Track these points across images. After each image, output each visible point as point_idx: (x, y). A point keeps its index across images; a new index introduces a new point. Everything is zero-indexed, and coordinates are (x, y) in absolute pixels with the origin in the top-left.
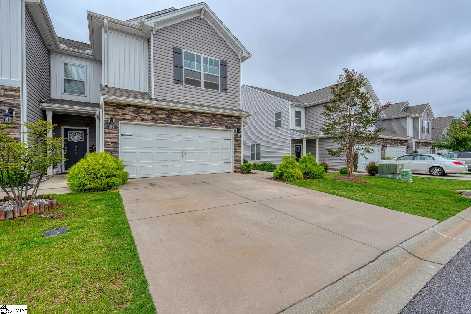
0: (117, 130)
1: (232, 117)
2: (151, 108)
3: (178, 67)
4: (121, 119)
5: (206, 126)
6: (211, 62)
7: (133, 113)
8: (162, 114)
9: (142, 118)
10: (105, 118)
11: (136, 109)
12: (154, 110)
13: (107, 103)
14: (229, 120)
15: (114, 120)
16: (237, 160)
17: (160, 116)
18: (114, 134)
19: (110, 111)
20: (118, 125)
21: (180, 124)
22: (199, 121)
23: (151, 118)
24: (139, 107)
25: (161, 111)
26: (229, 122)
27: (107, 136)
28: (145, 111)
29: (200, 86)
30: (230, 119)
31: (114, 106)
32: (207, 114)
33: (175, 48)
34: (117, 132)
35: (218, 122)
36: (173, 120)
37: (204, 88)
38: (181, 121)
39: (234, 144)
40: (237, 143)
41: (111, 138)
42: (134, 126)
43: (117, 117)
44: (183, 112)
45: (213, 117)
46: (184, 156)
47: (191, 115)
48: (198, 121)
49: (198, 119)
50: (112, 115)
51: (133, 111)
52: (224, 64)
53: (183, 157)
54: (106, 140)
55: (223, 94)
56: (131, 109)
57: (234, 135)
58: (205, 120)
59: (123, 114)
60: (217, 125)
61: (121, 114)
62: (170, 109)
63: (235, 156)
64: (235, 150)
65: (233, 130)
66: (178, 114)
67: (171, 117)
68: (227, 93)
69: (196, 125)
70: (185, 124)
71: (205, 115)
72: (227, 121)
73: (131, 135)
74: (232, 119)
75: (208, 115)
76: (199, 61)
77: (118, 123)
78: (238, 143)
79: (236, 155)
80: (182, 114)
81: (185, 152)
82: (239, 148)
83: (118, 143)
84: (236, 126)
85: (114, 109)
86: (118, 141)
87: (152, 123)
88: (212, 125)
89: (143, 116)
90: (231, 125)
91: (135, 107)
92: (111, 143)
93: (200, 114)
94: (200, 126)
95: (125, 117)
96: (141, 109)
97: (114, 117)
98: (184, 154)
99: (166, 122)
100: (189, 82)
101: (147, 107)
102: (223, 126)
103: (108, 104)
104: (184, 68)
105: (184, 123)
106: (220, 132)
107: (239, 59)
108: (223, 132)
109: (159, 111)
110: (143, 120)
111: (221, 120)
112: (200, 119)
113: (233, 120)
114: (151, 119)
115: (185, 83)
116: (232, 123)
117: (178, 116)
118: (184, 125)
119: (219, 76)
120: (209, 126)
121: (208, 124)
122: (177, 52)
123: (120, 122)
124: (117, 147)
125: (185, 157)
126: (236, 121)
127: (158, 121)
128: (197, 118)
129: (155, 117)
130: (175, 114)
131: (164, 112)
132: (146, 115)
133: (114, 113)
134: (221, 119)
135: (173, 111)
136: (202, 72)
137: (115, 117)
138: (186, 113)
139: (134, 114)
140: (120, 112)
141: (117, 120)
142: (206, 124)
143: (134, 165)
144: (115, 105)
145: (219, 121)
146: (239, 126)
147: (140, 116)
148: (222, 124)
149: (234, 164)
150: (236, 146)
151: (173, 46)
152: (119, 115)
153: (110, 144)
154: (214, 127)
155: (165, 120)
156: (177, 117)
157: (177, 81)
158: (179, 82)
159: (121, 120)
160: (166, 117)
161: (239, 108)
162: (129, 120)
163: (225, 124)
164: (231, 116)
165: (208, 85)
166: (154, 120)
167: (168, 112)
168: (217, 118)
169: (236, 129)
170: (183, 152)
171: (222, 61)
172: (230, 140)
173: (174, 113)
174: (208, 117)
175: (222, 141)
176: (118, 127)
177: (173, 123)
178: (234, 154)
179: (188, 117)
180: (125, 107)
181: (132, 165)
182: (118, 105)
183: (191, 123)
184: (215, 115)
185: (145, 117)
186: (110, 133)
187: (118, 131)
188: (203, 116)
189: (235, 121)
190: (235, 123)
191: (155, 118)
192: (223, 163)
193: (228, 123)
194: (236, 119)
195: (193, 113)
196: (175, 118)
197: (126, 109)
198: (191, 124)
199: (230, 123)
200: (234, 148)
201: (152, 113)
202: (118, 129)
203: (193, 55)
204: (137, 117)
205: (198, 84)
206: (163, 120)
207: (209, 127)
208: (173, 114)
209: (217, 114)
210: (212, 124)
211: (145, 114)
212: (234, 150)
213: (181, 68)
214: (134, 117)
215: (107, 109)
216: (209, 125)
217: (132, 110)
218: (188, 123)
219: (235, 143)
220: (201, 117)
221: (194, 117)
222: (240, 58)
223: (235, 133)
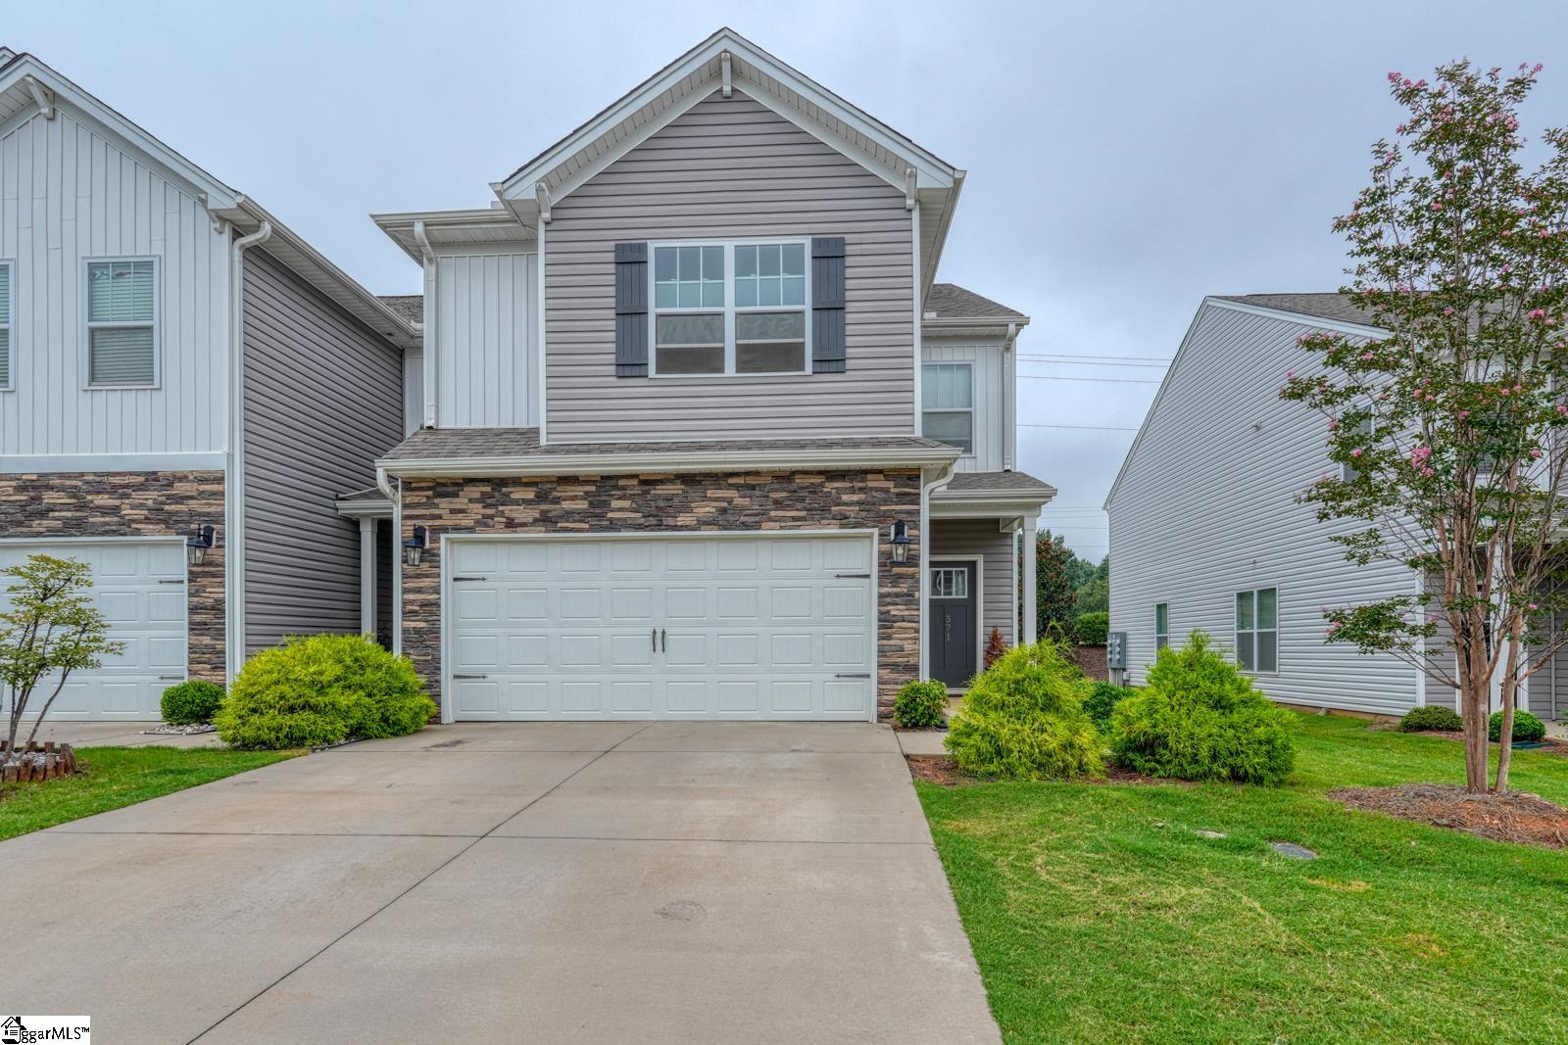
0: (436, 564)
1: (869, 477)
2: (538, 480)
3: (630, 313)
4: (445, 529)
5: (745, 526)
6: (769, 261)
7: (480, 506)
8: (573, 498)
9: (508, 518)
10: (405, 528)
11: (488, 489)
12: (545, 488)
13: (410, 483)
14: (852, 490)
15: (427, 533)
16: (896, 665)
17: (566, 505)
18: (427, 576)
19: (418, 505)
20: (439, 548)
21: (639, 527)
22: (714, 510)
23: (538, 516)
24: (497, 481)
25: (568, 488)
26: (855, 498)
27: (410, 585)
28: (518, 494)
29: (721, 370)
30: (861, 485)
31: (429, 489)
32: (747, 478)
33: (620, 249)
34: (435, 570)
35: (799, 505)
36: (610, 515)
37: (738, 371)
38: (640, 515)
39: (881, 596)
40: (895, 590)
41: (419, 591)
42: (491, 548)
43: (437, 522)
44: (649, 482)
45: (777, 486)
46: (659, 647)
47: (683, 487)
48: (707, 509)
49: (711, 499)
50: (422, 519)
51: (482, 499)
52: (830, 255)
53: (654, 650)
54: (406, 596)
55: (829, 382)
56: (474, 491)
57: (881, 554)
58: (739, 501)
59: (453, 511)
60: (794, 519)
61: (445, 513)
62: (602, 477)
63: (886, 648)
64: (886, 621)
65: (876, 531)
66: (632, 492)
67: (605, 504)
68: (848, 373)
69: (702, 523)
70: (659, 526)
71: (740, 481)
72: (845, 498)
73: (483, 579)
74: (870, 484)
75: (751, 480)
76: (715, 270)
77: (437, 540)
78: (903, 588)
79: (892, 642)
80: (647, 488)
81: (664, 632)
82: (907, 613)
83: (440, 606)
84: (888, 514)
85: (428, 497)
86: (439, 599)
87: (540, 532)
88: (771, 520)
89: (510, 510)
90: (864, 514)
91: (486, 483)
92: (421, 606)
93: (718, 478)
94: (719, 529)
95: (458, 522)
96: (504, 490)
97: (426, 524)
98: (659, 640)
99: (587, 526)
100: (671, 361)
101: (524, 480)
102: (823, 519)
103: (413, 485)
104: (653, 310)
105: (652, 521)
106: (817, 546)
107: (910, 210)
108: (829, 544)
109: (559, 488)
110: (511, 524)
111: (814, 492)
112: (717, 499)
113: (877, 489)
114: (536, 520)
115: (660, 369)
116: (868, 503)
117: (631, 497)
118: (652, 530)
119: (807, 307)
120: (757, 526)
121: (753, 519)
122: (630, 260)
123: (443, 537)
124: (435, 618)
125: (664, 650)
126: (893, 490)
127: (559, 525)
128: (705, 498)
129: (550, 511)
130: (619, 493)
131: (580, 490)
132: (522, 508)
133: (427, 512)
134: (814, 490)
135: (613, 482)
136: (730, 309)
137: (430, 523)
138: (662, 482)
139: (484, 507)
140: (444, 504)
141: (436, 531)
142: (742, 519)
143: (491, 677)
144: (431, 484)
145: (803, 500)
146: (909, 512)
147: (503, 512)
148: (822, 511)
149: (879, 683)
150: (890, 604)
151: (613, 243)
152: (439, 517)
153: (417, 608)
154: (782, 528)
155: (582, 516)
156: (626, 504)
157: (630, 366)
158: (636, 371)
159: (448, 533)
160: (586, 506)
161: (910, 429)
162: (470, 530)
163: (833, 508)
164: (863, 473)
165: (753, 358)
166: (546, 521)
167: (593, 488)
168: (794, 486)
169: (893, 528)
170: (654, 632)
171: (817, 243)
172: (867, 576)
173: (615, 487)
174: (753, 487)
175: (827, 582)
176: (439, 556)
177: (613, 526)
178: (880, 638)
179: (669, 499)
180: (456, 489)
181: (484, 677)
182: (439, 484)
183: (683, 519)
184: (783, 477)
185: (518, 515)
186: (418, 576)
187: (439, 567)
188: (731, 486)
189: (886, 491)
190: (885, 502)
191: (550, 515)
192: (832, 677)
193: (846, 504)
194: (890, 485)
195: (689, 479)
196: (619, 507)
197: (461, 493)
198: (679, 524)
199: (859, 503)
200: (881, 613)
201: (541, 498)
202: (439, 561)
203: (689, 254)
204: (491, 517)
205: (710, 360)
206: (577, 517)
207: (759, 528)
208: (613, 493)
209: (794, 473)
210: (773, 513)
211: (516, 502)
212: (880, 620)
213: (642, 316)
214: (485, 516)
215: (408, 502)
216: (757, 519)
217: (478, 495)
218: (670, 521)
219: (885, 590)
220: (720, 493)
221: (694, 493)
222: (910, 202)
223: (886, 547)
